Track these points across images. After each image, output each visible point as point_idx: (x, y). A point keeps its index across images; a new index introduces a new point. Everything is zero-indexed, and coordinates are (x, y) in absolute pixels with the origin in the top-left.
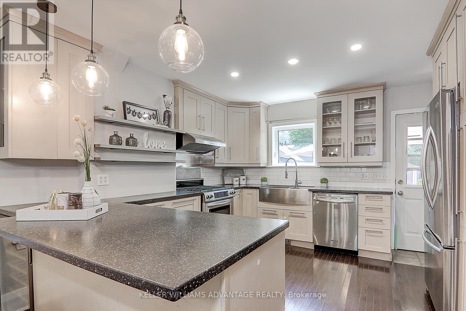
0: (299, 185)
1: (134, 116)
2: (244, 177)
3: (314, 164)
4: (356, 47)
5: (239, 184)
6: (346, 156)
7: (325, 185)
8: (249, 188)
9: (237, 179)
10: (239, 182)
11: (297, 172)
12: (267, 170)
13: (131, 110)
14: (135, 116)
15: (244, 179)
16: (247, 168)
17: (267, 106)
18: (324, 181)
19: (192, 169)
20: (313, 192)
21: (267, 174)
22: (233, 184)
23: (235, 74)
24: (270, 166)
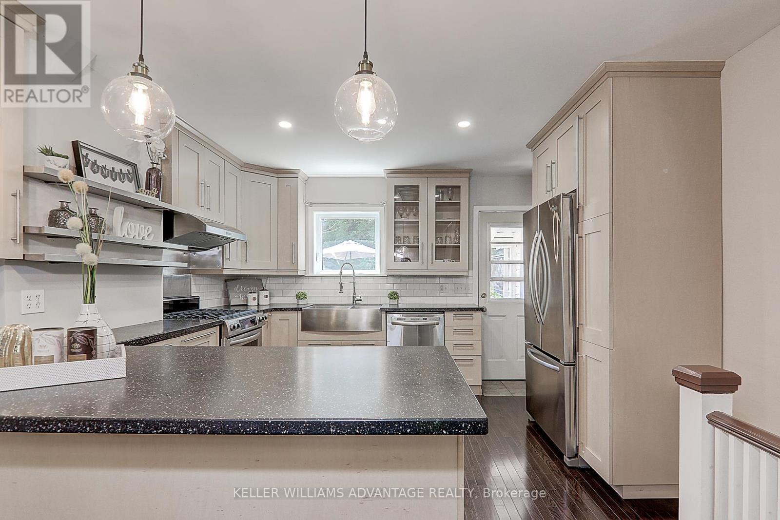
0: (357, 302)
1: (95, 173)
2: (267, 293)
3: (377, 271)
4: (464, 124)
5: (258, 305)
6: (425, 261)
7: (394, 302)
8: (283, 311)
9: (255, 295)
10: (258, 301)
11: (354, 283)
12: (305, 281)
13: (89, 160)
14: (97, 173)
15: (266, 296)
16: (268, 277)
17: (306, 178)
18: (394, 296)
19: (179, 278)
20: (386, 312)
21: (305, 287)
22: (246, 305)
23: (285, 125)
24: (310, 274)
